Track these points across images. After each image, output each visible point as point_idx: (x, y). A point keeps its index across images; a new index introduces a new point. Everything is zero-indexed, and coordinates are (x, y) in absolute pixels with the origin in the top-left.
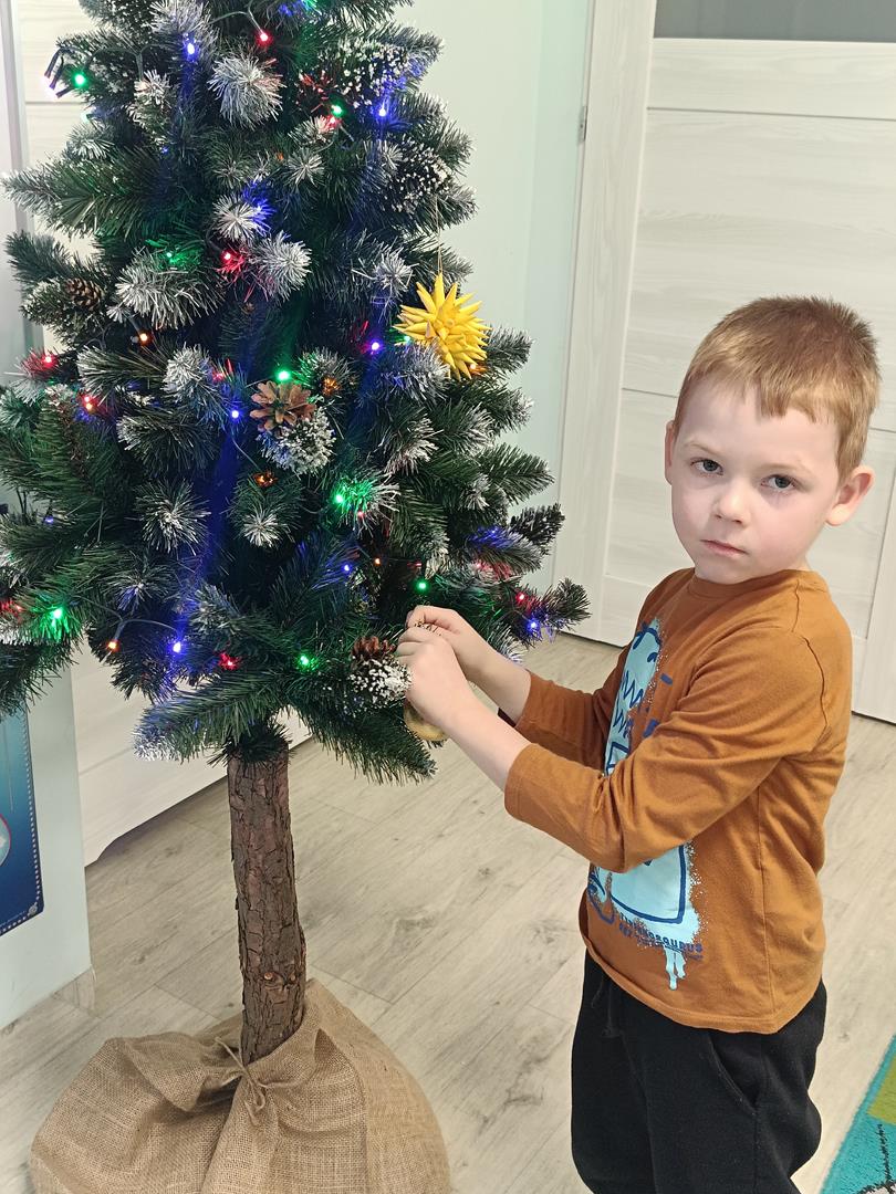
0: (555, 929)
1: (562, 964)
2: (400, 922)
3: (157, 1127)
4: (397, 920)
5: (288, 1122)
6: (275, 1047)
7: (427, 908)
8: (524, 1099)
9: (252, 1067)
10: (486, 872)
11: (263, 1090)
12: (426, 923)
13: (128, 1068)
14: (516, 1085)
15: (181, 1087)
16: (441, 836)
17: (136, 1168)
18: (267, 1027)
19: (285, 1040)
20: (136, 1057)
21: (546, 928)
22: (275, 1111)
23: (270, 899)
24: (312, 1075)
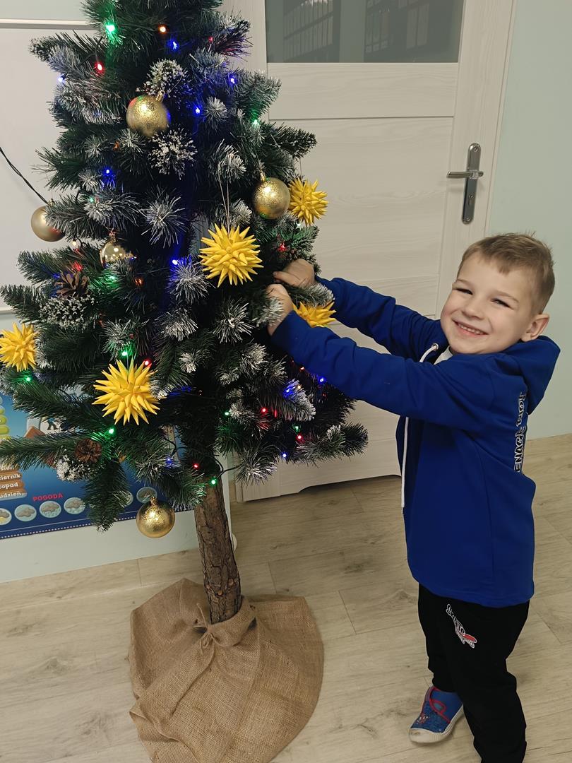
2: (402, 592)
8: (370, 729)
9: (210, 626)
11: (211, 640)
22: (213, 652)
23: (206, 550)
24: (235, 645)
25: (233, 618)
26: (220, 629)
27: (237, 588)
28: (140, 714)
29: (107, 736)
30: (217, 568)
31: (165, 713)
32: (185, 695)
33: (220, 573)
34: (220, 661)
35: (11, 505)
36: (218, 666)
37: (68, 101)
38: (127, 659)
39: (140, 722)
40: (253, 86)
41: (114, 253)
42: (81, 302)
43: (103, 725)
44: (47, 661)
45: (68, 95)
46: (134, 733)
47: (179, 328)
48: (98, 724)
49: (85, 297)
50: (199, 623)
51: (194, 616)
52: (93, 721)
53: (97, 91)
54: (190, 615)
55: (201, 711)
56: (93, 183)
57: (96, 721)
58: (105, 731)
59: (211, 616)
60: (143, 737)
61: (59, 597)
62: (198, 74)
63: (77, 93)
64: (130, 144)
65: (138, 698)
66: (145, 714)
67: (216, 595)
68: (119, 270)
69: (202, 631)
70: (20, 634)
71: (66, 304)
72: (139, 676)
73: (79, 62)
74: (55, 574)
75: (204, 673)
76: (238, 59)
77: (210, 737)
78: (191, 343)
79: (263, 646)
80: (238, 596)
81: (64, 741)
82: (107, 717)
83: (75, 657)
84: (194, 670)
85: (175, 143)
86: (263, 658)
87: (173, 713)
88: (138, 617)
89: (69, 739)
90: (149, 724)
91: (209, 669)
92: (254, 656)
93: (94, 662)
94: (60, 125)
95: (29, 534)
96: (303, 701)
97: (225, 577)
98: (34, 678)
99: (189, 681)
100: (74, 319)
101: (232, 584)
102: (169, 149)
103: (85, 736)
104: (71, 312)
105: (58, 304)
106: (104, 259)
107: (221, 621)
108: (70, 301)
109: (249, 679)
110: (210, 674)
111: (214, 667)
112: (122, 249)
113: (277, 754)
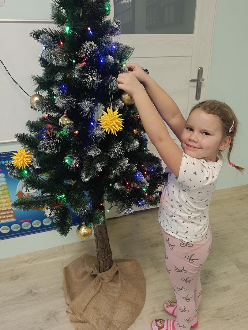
9: (99, 273)
11: (100, 279)
22: (100, 285)
23: (98, 242)
24: (110, 281)
25: (109, 270)
26: (103, 275)
27: (111, 257)
28: (71, 311)
29: (57, 321)
30: (103, 250)
31: (81, 311)
32: (89, 303)
33: (104, 251)
34: (104, 288)
35: (9, 225)
36: (103, 290)
37: (49, 58)
38: (62, 288)
39: (70, 315)
40: (124, 50)
41: (65, 121)
42: (54, 142)
43: (55, 316)
44: (27, 290)
45: (48, 55)
46: (68, 319)
47: (94, 152)
48: (52, 316)
49: (55, 140)
50: (94, 272)
51: (92, 269)
52: (50, 314)
53: (59, 53)
54: (89, 269)
55: (96, 309)
56: (57, 92)
57: (52, 314)
58: (56, 319)
59: (100, 269)
60: (72, 321)
61: (30, 263)
62: (103, 46)
63: (52, 54)
64: (76, 76)
65: (68, 305)
66: (73, 311)
67: (103, 260)
68: (69, 128)
69: (95, 276)
70: (14, 279)
71: (48, 143)
72: (68, 295)
73: (52, 41)
74: (28, 253)
75: (97, 293)
76: (116, 38)
77: (100, 320)
78: (99, 158)
79: (122, 281)
80: (111, 261)
81: (39, 324)
82: (56, 312)
83: (39, 288)
84: (93, 292)
85: (95, 76)
86: (122, 287)
87: (84, 311)
88: (66, 271)
89: (40, 323)
90: (74, 316)
91: (99, 292)
92: (118, 285)
93: (48, 290)
94: (43, 66)
95: (17, 237)
96: (139, 304)
97: (106, 253)
98: (22, 298)
99: (91, 297)
100: (51, 149)
101: (109, 256)
102: (93, 79)
103: (47, 321)
104: (50, 146)
105: (45, 143)
106: (61, 123)
107: (104, 271)
108: (50, 142)
109: (116, 295)
110: (99, 293)
111: (101, 291)
112: (68, 119)
113: (129, 326)
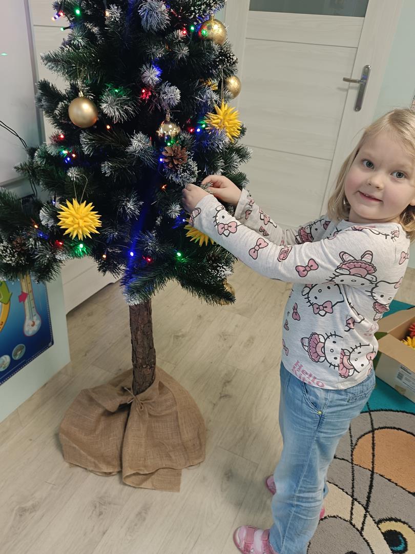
0: (226, 335)
1: (231, 347)
2: (174, 336)
3: (103, 418)
4: (173, 335)
5: (151, 413)
6: (146, 389)
7: (183, 330)
8: (226, 396)
9: (137, 396)
10: (200, 317)
11: (142, 403)
12: (183, 336)
13: (91, 400)
14: (222, 391)
15: (112, 404)
16: (183, 304)
17: (97, 433)
18: (143, 383)
19: (149, 386)
20: (94, 396)
21: (223, 335)
22: (147, 410)
36: (151, 416)
43: (105, 503)
44: (14, 513)
48: (101, 505)
57: (98, 505)
58: (110, 504)
81: (93, 530)
82: (101, 498)
89: (93, 527)
93: (51, 485)
98: (19, 528)
